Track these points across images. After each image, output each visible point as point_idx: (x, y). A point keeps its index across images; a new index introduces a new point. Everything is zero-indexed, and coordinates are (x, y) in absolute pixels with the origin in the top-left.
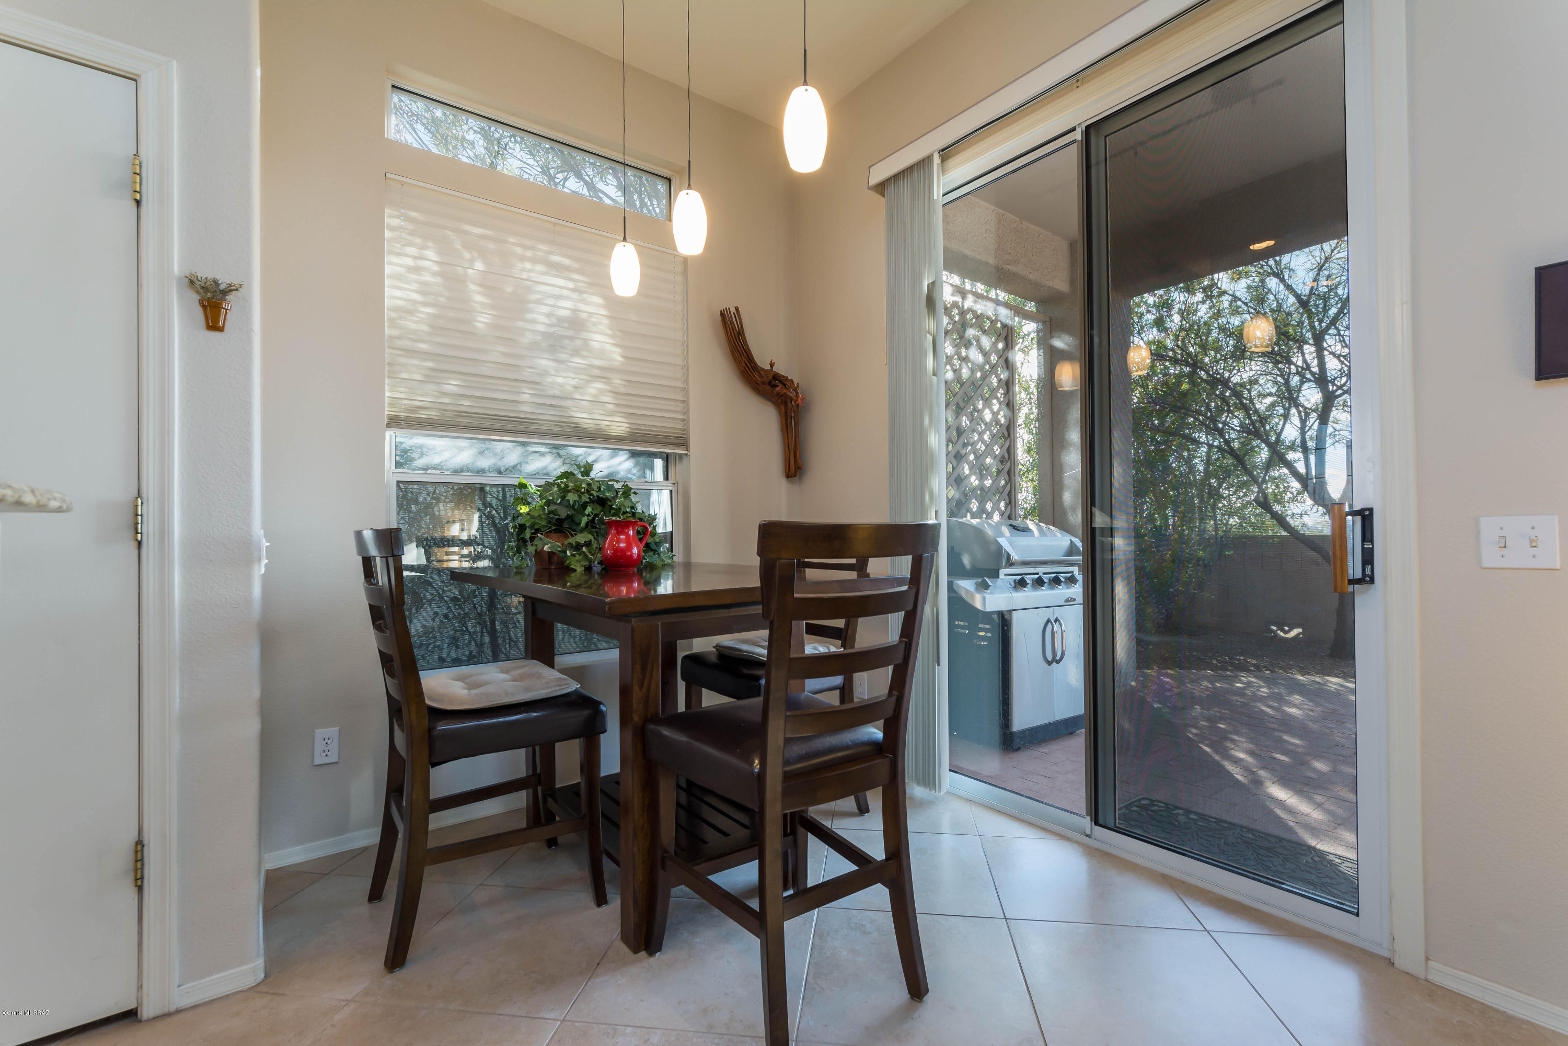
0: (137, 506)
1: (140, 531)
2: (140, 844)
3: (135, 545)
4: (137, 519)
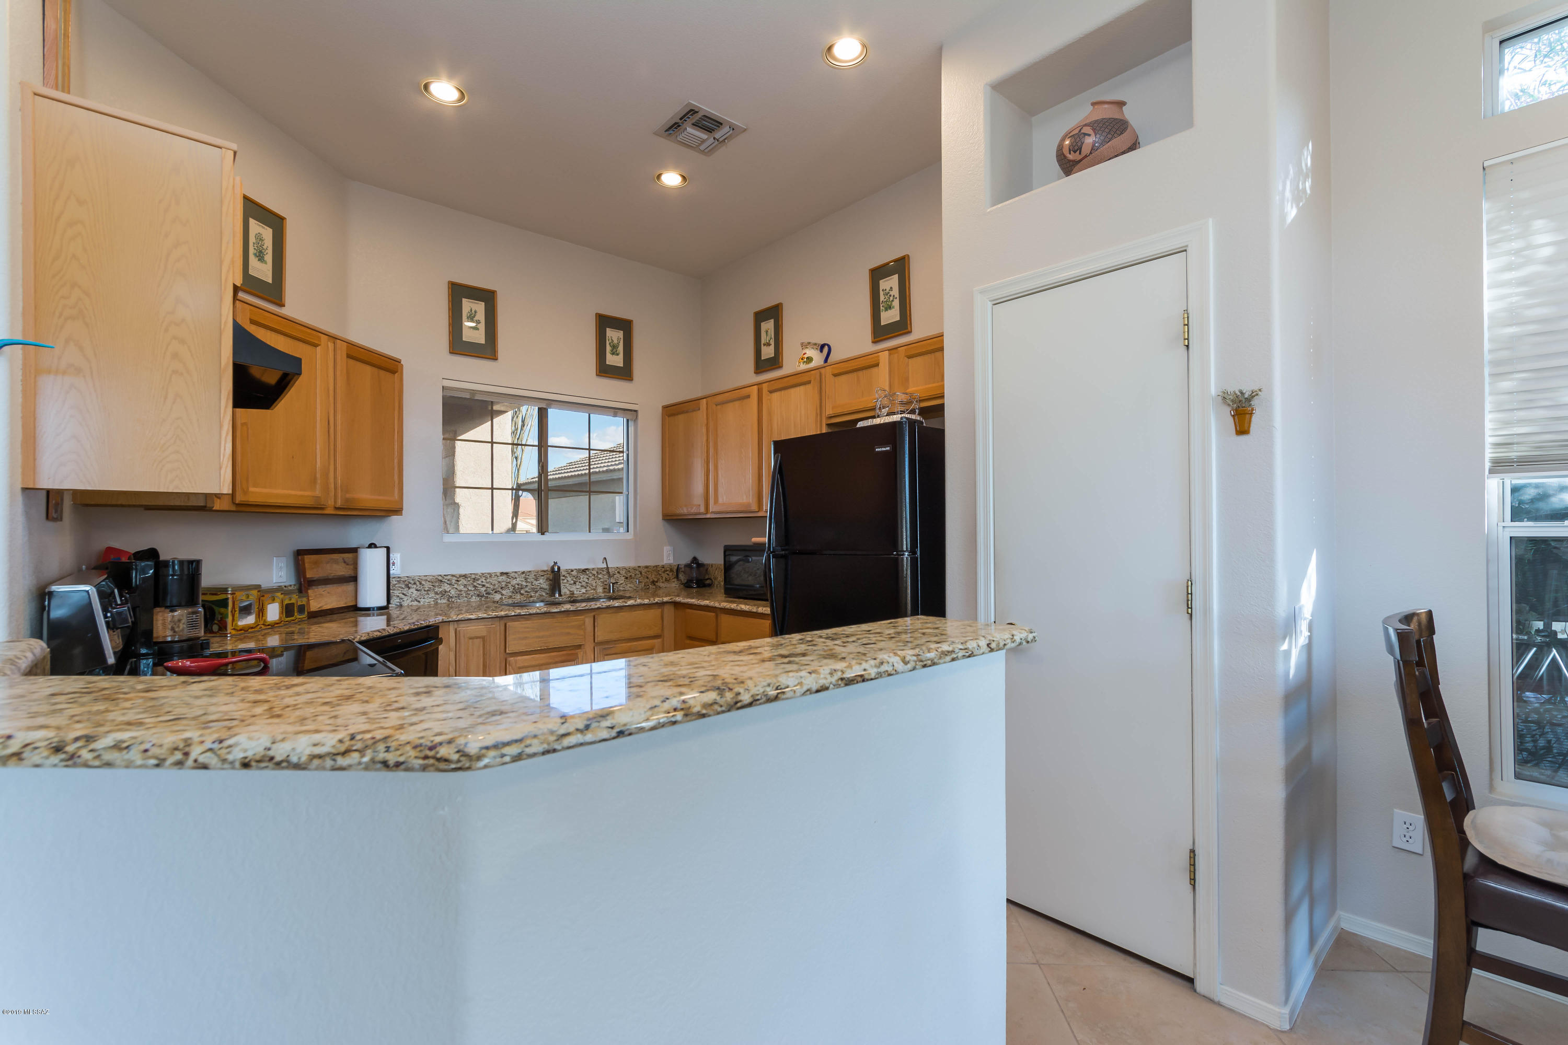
0: (1188, 587)
1: (1190, 606)
2: (1193, 851)
3: (1188, 616)
4: (1187, 597)
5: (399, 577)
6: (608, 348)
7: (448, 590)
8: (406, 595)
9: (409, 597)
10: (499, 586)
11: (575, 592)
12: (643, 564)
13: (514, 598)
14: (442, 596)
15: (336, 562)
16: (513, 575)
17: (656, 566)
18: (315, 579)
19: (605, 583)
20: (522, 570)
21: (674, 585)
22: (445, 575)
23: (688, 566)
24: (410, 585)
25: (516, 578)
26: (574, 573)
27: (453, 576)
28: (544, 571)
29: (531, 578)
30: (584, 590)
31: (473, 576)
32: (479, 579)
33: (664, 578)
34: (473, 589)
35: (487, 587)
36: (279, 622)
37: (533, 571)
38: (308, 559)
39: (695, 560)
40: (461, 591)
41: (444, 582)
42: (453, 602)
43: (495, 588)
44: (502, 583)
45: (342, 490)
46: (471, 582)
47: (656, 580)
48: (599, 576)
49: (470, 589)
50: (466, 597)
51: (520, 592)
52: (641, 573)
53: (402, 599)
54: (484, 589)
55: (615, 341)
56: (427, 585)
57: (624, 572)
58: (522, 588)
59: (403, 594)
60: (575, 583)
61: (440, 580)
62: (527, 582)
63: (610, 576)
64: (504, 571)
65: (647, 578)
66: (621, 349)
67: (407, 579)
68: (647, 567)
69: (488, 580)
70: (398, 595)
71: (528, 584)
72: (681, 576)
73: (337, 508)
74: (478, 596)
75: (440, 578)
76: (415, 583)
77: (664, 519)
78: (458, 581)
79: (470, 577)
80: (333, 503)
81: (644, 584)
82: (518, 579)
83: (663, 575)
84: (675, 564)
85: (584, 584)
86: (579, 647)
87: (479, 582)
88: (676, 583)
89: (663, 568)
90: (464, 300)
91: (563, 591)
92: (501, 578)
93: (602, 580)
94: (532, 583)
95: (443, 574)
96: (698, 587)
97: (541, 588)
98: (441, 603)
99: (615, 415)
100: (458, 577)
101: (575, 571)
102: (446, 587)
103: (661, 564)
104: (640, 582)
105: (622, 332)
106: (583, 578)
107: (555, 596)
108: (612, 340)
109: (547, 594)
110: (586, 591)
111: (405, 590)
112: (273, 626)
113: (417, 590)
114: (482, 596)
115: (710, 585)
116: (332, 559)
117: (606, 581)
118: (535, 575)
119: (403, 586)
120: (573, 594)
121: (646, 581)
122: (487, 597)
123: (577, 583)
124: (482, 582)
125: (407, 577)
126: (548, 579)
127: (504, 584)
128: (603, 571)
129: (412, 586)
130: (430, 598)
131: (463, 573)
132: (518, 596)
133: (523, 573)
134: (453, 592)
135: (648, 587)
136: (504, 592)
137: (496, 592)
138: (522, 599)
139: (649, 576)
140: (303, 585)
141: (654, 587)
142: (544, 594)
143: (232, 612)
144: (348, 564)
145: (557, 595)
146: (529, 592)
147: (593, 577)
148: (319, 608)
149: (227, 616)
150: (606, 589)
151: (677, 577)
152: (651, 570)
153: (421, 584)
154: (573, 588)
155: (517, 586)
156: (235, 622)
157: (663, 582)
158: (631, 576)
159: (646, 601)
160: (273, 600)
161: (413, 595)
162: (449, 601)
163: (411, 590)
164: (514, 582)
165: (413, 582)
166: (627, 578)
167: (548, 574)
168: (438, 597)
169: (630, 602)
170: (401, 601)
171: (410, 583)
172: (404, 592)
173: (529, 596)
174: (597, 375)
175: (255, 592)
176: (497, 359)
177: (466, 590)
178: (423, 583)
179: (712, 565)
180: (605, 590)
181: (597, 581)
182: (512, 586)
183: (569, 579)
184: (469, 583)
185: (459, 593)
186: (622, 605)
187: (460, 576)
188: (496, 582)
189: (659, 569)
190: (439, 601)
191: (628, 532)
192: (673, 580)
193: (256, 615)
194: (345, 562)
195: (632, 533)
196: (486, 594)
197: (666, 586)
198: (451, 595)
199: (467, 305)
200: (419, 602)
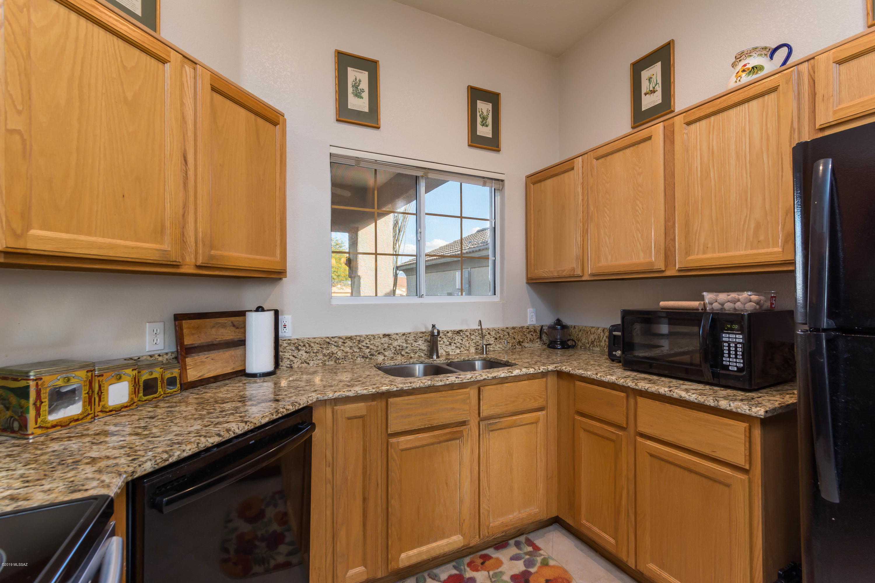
5: (289, 340)
6: (479, 120)
7: (335, 352)
8: (296, 357)
9: (299, 359)
10: (382, 348)
11: (451, 353)
12: (510, 325)
13: (396, 359)
14: (330, 358)
15: (224, 326)
16: (394, 337)
17: (522, 327)
18: (196, 345)
19: (478, 344)
20: (403, 331)
21: (537, 345)
22: (332, 338)
23: (552, 328)
24: (300, 347)
25: (397, 340)
26: (450, 334)
27: (340, 338)
28: (423, 333)
29: (411, 339)
30: (458, 351)
31: (358, 338)
32: (363, 341)
33: (529, 338)
34: (358, 351)
35: (371, 349)
36: (129, 404)
37: (413, 333)
38: (185, 324)
39: (558, 322)
40: (347, 353)
41: (332, 344)
42: (340, 363)
43: (378, 349)
44: (385, 345)
45: (204, 245)
46: (356, 343)
47: (521, 340)
48: (472, 337)
49: (355, 350)
50: (352, 358)
51: (401, 353)
52: (509, 334)
53: (293, 361)
54: (368, 350)
55: (485, 113)
56: (316, 347)
57: (494, 333)
58: (402, 350)
59: (294, 356)
60: (450, 344)
61: (327, 342)
62: (407, 343)
63: (483, 336)
64: (387, 333)
65: (514, 338)
66: (490, 121)
67: (296, 341)
68: (514, 328)
69: (372, 342)
70: (288, 357)
71: (408, 345)
72: (544, 337)
73: (199, 267)
74: (363, 357)
75: (328, 340)
76: (304, 346)
77: (527, 283)
78: (344, 343)
79: (355, 339)
80: (193, 260)
81: (511, 344)
82: (399, 341)
83: (528, 335)
84: (537, 325)
85: (458, 345)
86: (464, 423)
87: (364, 344)
88: (539, 343)
89: (528, 329)
90: (350, 69)
91: (441, 351)
92: (383, 340)
93: (474, 341)
94: (412, 344)
95: (330, 336)
96: (563, 348)
97: (420, 349)
98: (329, 365)
99: (484, 185)
100: (344, 339)
101: (450, 332)
102: (334, 349)
103: (526, 325)
104: (508, 342)
105: (491, 104)
106: (458, 339)
107: (432, 358)
108: (482, 112)
109: (426, 355)
110: (460, 352)
111: (295, 352)
112: (117, 411)
113: (306, 352)
114: (366, 358)
115: (573, 347)
116: (219, 323)
117: (478, 342)
118: (414, 337)
119: (294, 348)
120: (449, 355)
121: (512, 342)
122: (371, 359)
123: (452, 344)
124: (367, 344)
125: (297, 339)
126: (426, 340)
127: (386, 345)
128: (475, 332)
129: (302, 348)
130: (318, 360)
131: (349, 334)
132: (399, 357)
133: (404, 335)
134: (340, 354)
135: (515, 347)
136: (386, 353)
137: (379, 354)
138: (403, 361)
139: (516, 337)
140: (179, 353)
141: (520, 347)
142: (423, 355)
143: (35, 404)
144: (237, 328)
145: (435, 357)
146: (409, 353)
147: (466, 338)
148: (199, 377)
149: (27, 410)
150: (480, 350)
151: (540, 338)
152: (517, 331)
153: (310, 346)
154: (449, 349)
155: (398, 348)
156: (42, 418)
157: (527, 342)
158: (500, 337)
159: (532, 371)
160: (119, 378)
161: (303, 357)
162: (335, 362)
163: (301, 352)
164: (395, 344)
165: (302, 344)
166: (496, 339)
167: (426, 335)
168: (326, 358)
169: (516, 372)
170: (292, 363)
171: (300, 345)
172: (295, 355)
173: (409, 357)
174: (469, 146)
175: (82, 374)
176: (378, 128)
177: (352, 351)
178: (312, 345)
179: (574, 327)
180: (477, 350)
181: (470, 342)
182: (394, 347)
183: (445, 340)
184: (354, 345)
185: (345, 354)
186: (508, 375)
187: (347, 338)
188: (379, 344)
189: (524, 330)
190: (327, 363)
191: (495, 294)
192: (537, 340)
193: (84, 402)
194: (234, 326)
195: (499, 296)
196: (370, 355)
197: (530, 346)
198: (338, 357)
199: (353, 74)
200: (308, 364)
